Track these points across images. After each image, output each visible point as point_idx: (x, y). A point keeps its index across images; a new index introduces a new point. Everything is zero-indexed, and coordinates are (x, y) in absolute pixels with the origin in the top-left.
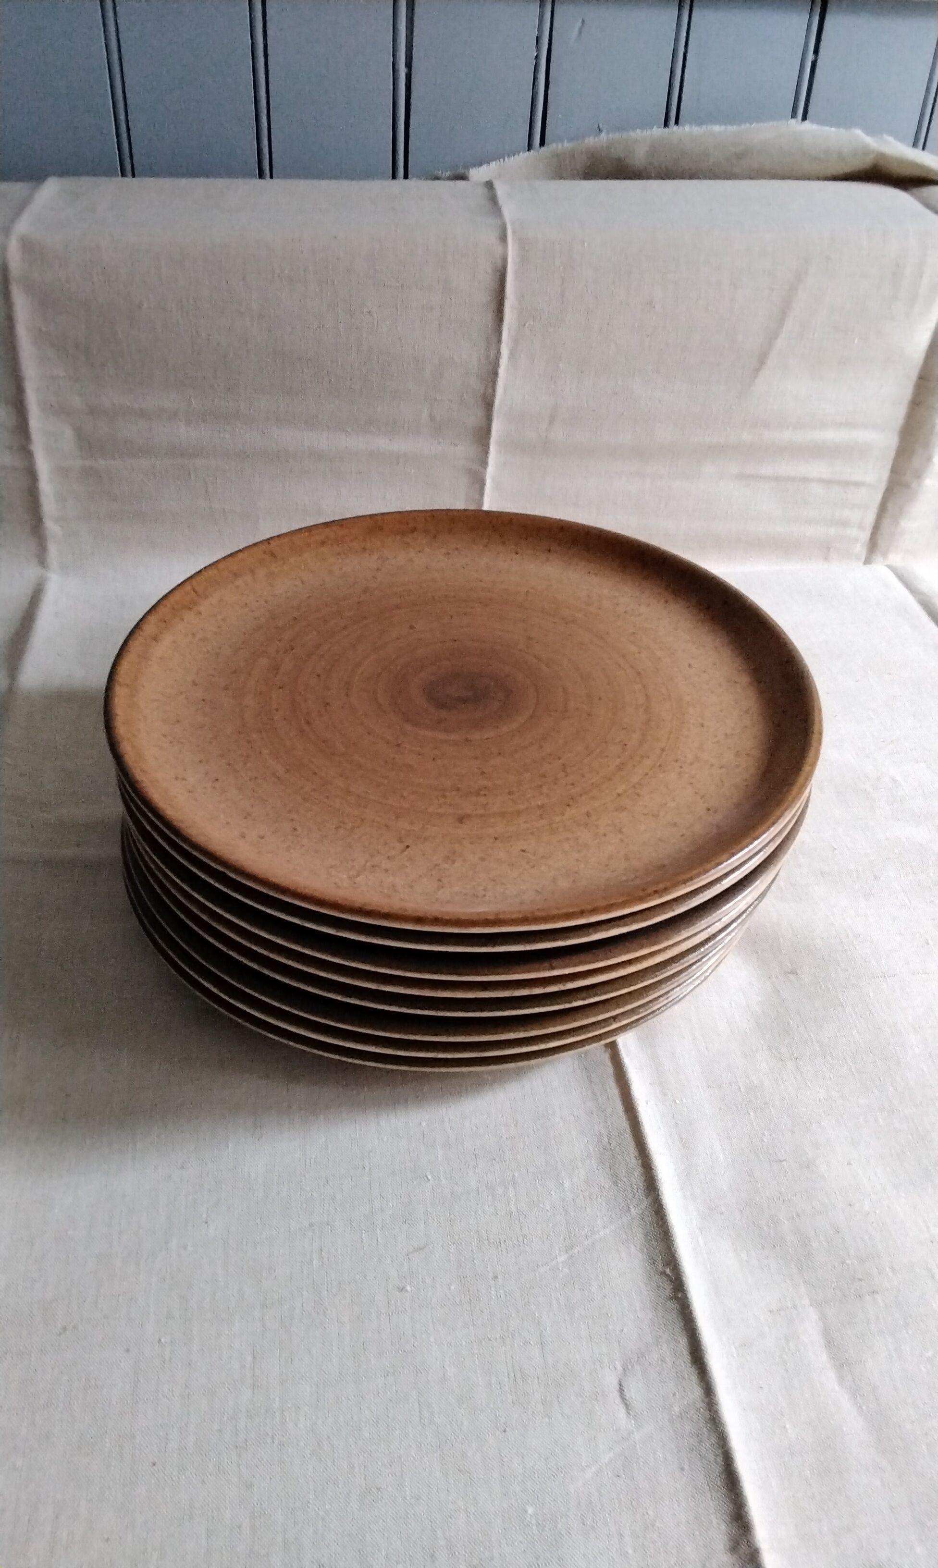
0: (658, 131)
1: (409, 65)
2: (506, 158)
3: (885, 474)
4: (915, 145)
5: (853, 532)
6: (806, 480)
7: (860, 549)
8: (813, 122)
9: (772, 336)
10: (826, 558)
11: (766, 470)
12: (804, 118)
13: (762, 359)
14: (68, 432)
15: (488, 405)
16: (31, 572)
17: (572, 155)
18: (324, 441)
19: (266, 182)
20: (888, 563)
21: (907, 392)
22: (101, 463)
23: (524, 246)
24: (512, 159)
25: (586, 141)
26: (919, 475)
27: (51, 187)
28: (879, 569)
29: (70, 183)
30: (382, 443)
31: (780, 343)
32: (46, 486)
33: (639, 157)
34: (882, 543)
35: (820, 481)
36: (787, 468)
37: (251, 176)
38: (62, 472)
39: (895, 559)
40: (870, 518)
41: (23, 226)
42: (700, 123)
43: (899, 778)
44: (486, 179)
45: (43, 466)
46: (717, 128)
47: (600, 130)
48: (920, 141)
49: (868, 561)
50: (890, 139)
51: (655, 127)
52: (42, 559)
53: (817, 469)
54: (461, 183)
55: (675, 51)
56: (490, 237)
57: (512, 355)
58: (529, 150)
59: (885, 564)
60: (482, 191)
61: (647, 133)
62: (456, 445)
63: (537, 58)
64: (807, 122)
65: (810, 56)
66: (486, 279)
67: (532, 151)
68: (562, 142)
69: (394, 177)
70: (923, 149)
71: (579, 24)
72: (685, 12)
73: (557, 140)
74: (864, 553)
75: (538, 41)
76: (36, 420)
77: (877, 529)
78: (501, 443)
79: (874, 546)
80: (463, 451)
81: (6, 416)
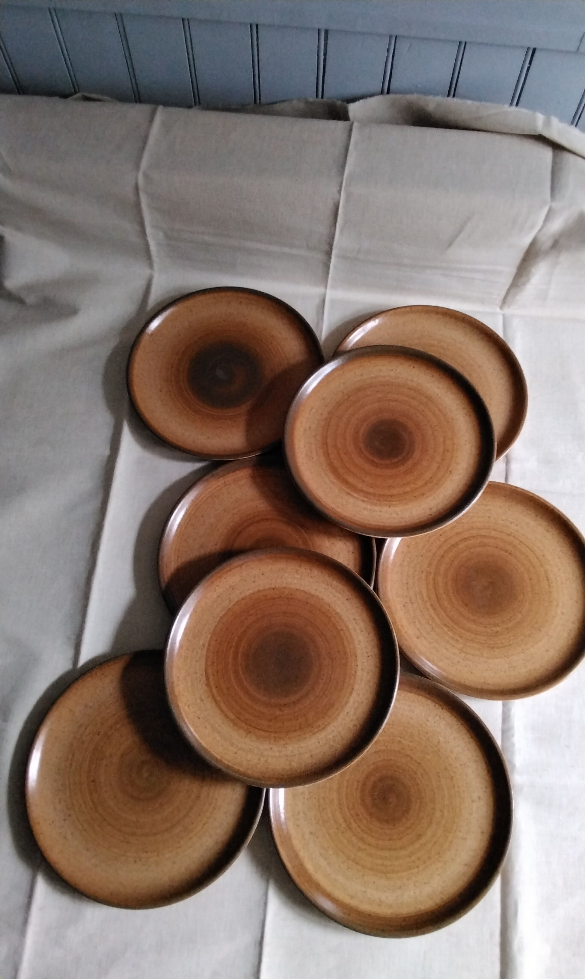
0: (444, 99)
2: (368, 98)
6: (473, 279)
7: (499, 301)
8: (521, 107)
10: (483, 304)
13: (450, 243)
14: (161, 234)
15: (331, 246)
18: (262, 246)
22: (174, 243)
23: (348, 197)
30: (286, 250)
31: (459, 238)
34: (508, 301)
35: (480, 280)
38: (159, 244)
40: (503, 293)
42: (464, 99)
45: (152, 243)
48: (575, 120)
49: (501, 307)
51: (440, 96)
52: (151, 265)
53: (479, 276)
56: (335, 190)
57: (341, 231)
58: (381, 95)
62: (317, 254)
63: (387, 57)
64: (518, 107)
65: (527, 65)
70: (576, 126)
71: (409, 45)
72: (462, 46)
73: (395, 93)
74: (500, 304)
75: (388, 50)
76: (149, 230)
77: (505, 298)
78: (338, 256)
79: (504, 301)
80: (320, 257)
81: (137, 228)
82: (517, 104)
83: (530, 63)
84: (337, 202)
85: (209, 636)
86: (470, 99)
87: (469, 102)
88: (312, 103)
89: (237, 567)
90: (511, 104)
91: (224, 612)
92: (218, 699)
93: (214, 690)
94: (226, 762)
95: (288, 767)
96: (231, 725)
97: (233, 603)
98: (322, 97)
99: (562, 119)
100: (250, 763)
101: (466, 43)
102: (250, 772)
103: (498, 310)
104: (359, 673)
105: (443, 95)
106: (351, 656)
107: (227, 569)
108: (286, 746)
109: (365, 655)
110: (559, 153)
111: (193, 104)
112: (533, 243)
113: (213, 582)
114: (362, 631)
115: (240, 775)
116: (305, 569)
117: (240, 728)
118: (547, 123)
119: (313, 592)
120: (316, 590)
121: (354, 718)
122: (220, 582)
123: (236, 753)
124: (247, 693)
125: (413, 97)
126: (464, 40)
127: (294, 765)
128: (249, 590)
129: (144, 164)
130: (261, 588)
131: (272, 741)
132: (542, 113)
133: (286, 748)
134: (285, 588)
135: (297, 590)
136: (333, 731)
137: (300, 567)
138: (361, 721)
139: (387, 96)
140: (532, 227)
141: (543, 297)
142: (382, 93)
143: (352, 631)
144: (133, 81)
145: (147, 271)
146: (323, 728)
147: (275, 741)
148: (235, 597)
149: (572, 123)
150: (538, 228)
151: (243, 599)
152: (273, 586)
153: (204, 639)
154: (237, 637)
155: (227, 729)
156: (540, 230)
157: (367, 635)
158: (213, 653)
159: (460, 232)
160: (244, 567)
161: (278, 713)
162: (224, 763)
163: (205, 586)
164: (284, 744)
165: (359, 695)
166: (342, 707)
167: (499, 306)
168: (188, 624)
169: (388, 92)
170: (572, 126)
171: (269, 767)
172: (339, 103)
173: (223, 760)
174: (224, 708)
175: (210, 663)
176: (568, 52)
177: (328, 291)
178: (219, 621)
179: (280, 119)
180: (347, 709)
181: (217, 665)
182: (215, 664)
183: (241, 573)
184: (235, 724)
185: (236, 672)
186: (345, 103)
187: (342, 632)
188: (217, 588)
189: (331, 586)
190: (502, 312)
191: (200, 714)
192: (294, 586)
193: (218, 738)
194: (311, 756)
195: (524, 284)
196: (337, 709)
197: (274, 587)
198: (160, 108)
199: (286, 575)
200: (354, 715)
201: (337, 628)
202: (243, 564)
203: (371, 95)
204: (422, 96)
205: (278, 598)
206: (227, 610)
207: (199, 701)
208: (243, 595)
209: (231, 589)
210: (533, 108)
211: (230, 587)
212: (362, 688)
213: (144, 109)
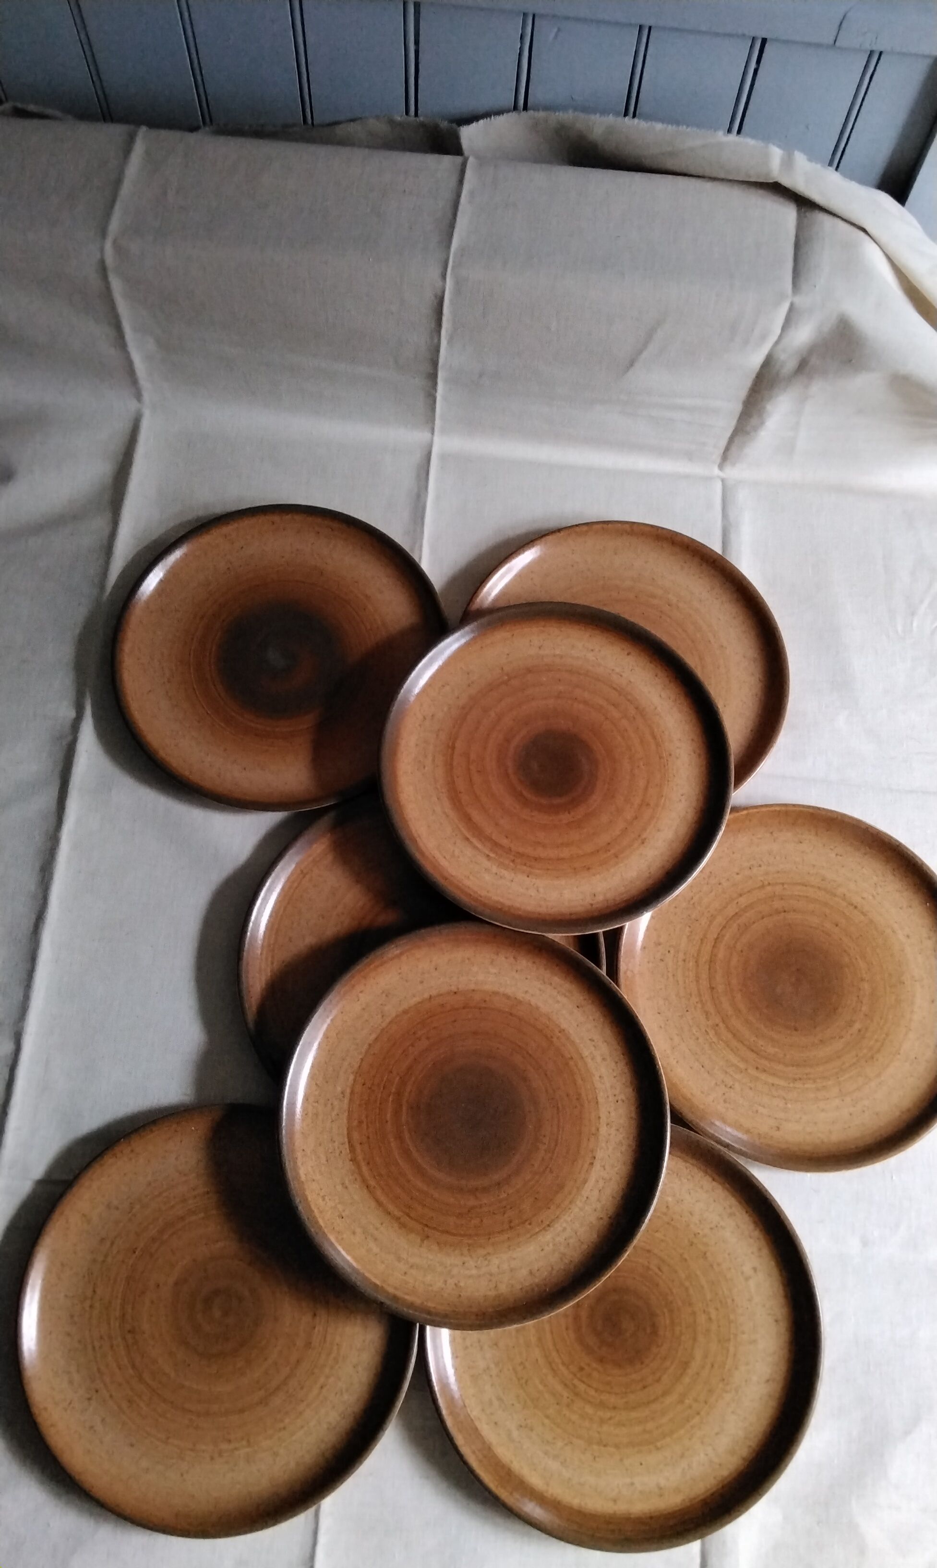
0: (618, 120)
2: (492, 117)
3: (734, 422)
5: (709, 448)
6: (672, 420)
7: (716, 459)
8: (744, 137)
9: (639, 352)
11: (641, 413)
13: (632, 361)
14: (151, 343)
15: (435, 364)
21: (748, 383)
23: (458, 283)
24: (497, 119)
31: (645, 354)
33: (599, 136)
35: (684, 422)
36: (659, 414)
38: (149, 359)
40: (723, 443)
42: (652, 120)
44: (467, 151)
48: (834, 161)
49: (722, 465)
51: (611, 114)
53: (681, 416)
55: (636, 52)
57: (450, 341)
58: (513, 112)
61: (605, 119)
62: (414, 378)
63: (521, 49)
64: (739, 136)
65: (753, 65)
66: (429, 301)
67: (515, 114)
70: (837, 168)
71: (555, 30)
72: (645, 32)
73: (536, 109)
74: (719, 460)
75: (522, 37)
76: (131, 336)
77: (727, 449)
78: (446, 381)
79: (725, 457)
80: (419, 382)
81: (111, 332)
82: (739, 131)
83: (758, 62)
84: (439, 294)
85: (352, 1077)
86: (662, 121)
87: (659, 126)
88: (400, 124)
89: (392, 959)
90: (729, 131)
91: (373, 1036)
92: (372, 1183)
93: (365, 1169)
94: (391, 1290)
95: (492, 1293)
96: (396, 1225)
97: (388, 1020)
98: (416, 114)
99: (812, 157)
100: (430, 1288)
101: (650, 28)
102: (430, 1305)
103: (716, 471)
104: (603, 1130)
105: (617, 114)
106: (589, 1102)
107: (377, 963)
108: (489, 1258)
109: (611, 1099)
110: (808, 214)
111: (201, 123)
112: (768, 363)
113: (353, 986)
114: (604, 1059)
115: (416, 1311)
116: (506, 958)
117: (411, 1230)
118: (788, 163)
119: (520, 995)
120: (526, 992)
121: (599, 1206)
122: (365, 985)
123: (405, 1273)
124: (420, 1171)
125: (567, 116)
126: (647, 23)
127: (503, 1289)
128: (414, 996)
129: (114, 225)
130: (434, 993)
131: (465, 1251)
132: (779, 147)
133: (489, 1261)
134: (473, 990)
135: (496, 993)
136: (564, 1229)
137: (497, 954)
138: (611, 1210)
139: (524, 114)
140: (764, 337)
141: (787, 449)
142: (515, 108)
143: (589, 1060)
144: (98, 83)
145: (133, 405)
146: (549, 1226)
147: (469, 1250)
148: (392, 1010)
149: (830, 164)
150: (773, 338)
151: (405, 1012)
152: (454, 989)
153: (345, 1082)
154: (398, 1078)
155: (389, 1233)
156: (777, 343)
157: (613, 1064)
158: (360, 1105)
159: (645, 345)
160: (404, 958)
161: (472, 1202)
162: (387, 1293)
163: (342, 992)
164: (485, 1255)
165: (604, 1167)
166: (578, 1189)
167: (718, 464)
168: (315, 1058)
169: (525, 108)
170: (830, 168)
171: (462, 1295)
172: (444, 125)
173: (385, 1286)
174: (383, 1199)
175: (355, 1123)
176: (818, 45)
177: (436, 439)
178: (367, 1052)
179: (345, 151)
180: (586, 1191)
181: (368, 1127)
182: (364, 1126)
183: (400, 969)
184: (403, 1226)
185: (399, 1138)
186: (454, 125)
187: (571, 1063)
188: (361, 995)
189: (551, 984)
190: (721, 474)
191: (344, 1211)
192: (487, 987)
193: (376, 1249)
194: (531, 1273)
195: (756, 429)
196: (570, 1193)
197: (456, 990)
198: (143, 129)
199: (475, 969)
200: (599, 1200)
201: (563, 1056)
202: (401, 954)
203: (499, 113)
204: (582, 116)
205: (464, 1008)
206: (378, 1031)
207: (339, 1188)
208: (405, 1006)
209: (384, 995)
210: (767, 138)
211: (383, 992)
212: (609, 1156)
213: (116, 131)
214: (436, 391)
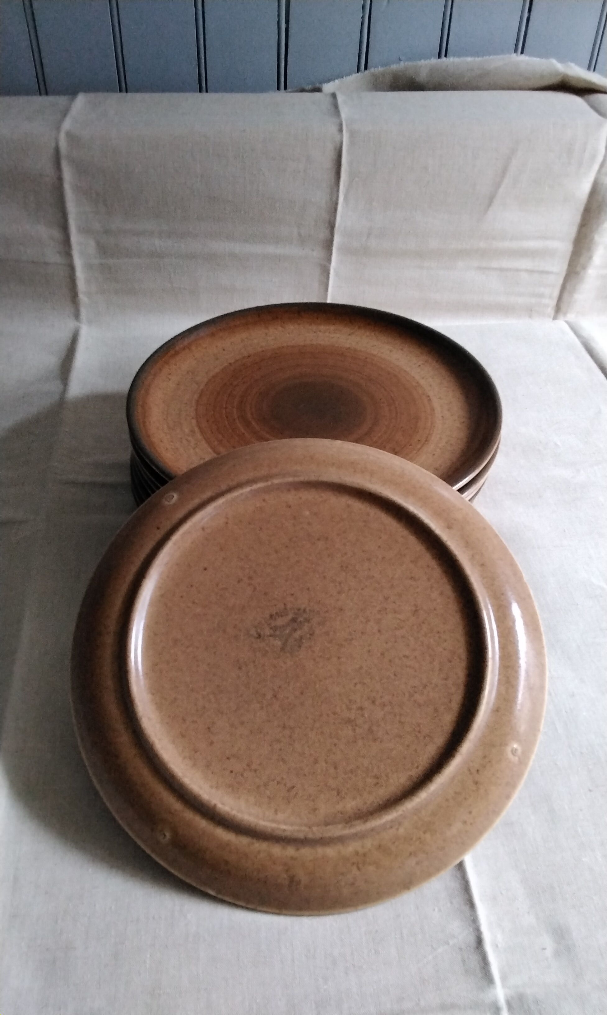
0: (434, 61)
1: (287, 22)
2: (344, 77)
3: (565, 266)
4: (589, 68)
5: (546, 301)
6: (517, 270)
7: (551, 311)
8: (526, 55)
9: (498, 185)
10: (530, 317)
11: (495, 264)
12: (522, 52)
13: (491, 200)
14: (92, 243)
15: (332, 227)
16: (71, 324)
17: (383, 74)
18: (238, 248)
19: (204, 95)
20: (567, 319)
21: (577, 218)
22: (110, 262)
23: (352, 134)
24: (348, 78)
25: (392, 67)
26: (584, 268)
27: (81, 99)
28: (561, 323)
29: (92, 96)
30: (271, 249)
31: (501, 190)
32: (80, 274)
33: (423, 76)
34: (563, 307)
35: (527, 271)
36: (505, 263)
37: (194, 91)
38: (89, 267)
39: (571, 317)
40: (556, 293)
41: (67, 125)
42: (459, 56)
43: (559, 443)
44: (332, 91)
45: (78, 262)
46: (469, 59)
47: (400, 60)
48: (592, 66)
49: (555, 318)
50: (572, 65)
51: (432, 58)
52: (77, 316)
53: (525, 264)
54: (317, 94)
55: (445, 12)
56: (333, 129)
57: (346, 198)
58: (358, 72)
59: (565, 320)
60: (329, 99)
61: (427, 62)
62: (313, 250)
64: (523, 55)
66: (330, 154)
67: (359, 73)
68: (378, 67)
69: (278, 89)
70: (593, 71)
73: (374, 66)
74: (553, 313)
75: (363, 8)
76: (75, 238)
77: (560, 299)
78: (339, 249)
79: (558, 309)
80: (317, 253)
81: (57, 234)
83: (530, 11)
84: (338, 145)
103: (551, 326)
105: (435, 57)
125: (400, 65)
139: (366, 73)
142: (359, 70)
156: (602, 166)
159: (502, 178)
167: (552, 317)
169: (366, 67)
190: (555, 327)
198: (82, 94)
203: (347, 74)
204: (411, 62)
213: (54, 101)
214: (330, 264)
